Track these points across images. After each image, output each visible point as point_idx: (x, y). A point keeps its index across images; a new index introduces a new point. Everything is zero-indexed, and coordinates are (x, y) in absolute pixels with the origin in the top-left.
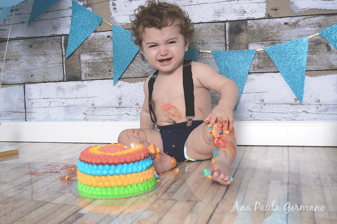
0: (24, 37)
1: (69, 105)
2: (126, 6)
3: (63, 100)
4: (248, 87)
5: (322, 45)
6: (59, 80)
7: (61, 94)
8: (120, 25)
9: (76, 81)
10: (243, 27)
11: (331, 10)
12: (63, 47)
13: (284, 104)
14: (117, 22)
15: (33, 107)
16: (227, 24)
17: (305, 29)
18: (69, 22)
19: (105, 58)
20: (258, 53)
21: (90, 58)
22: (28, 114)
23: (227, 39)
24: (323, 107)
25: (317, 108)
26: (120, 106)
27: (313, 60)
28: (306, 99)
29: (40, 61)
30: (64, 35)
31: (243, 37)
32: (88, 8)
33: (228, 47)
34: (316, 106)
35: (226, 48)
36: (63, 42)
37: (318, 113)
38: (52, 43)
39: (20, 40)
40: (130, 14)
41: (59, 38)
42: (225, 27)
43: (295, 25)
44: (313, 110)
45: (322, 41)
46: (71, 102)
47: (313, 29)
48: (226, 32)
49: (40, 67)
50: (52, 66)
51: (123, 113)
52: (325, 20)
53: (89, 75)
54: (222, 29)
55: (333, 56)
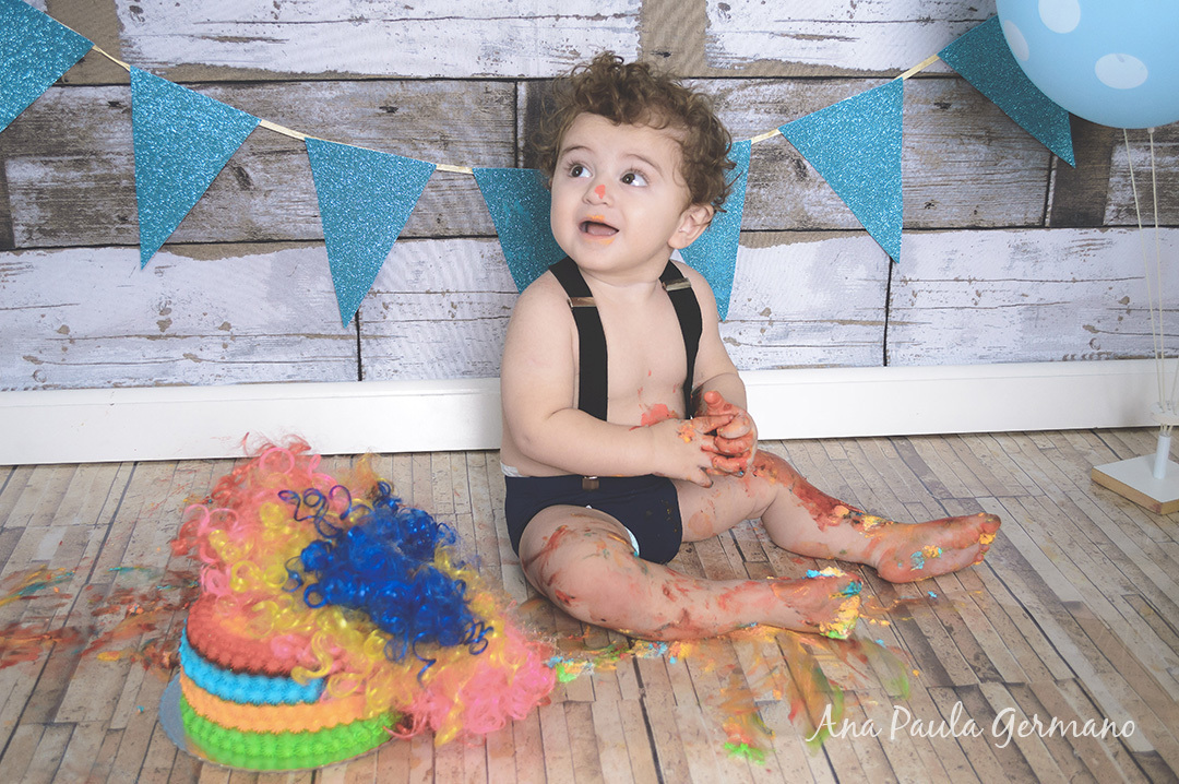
2: (178, 5)
5: (786, 162)
8: (156, 66)
11: (815, 66)
14: (145, 55)
16: (522, 89)
17: (743, 115)
19: (104, 178)
21: (46, 174)
23: (520, 132)
24: (778, 328)
25: (763, 330)
26: (164, 331)
27: (760, 201)
28: (734, 308)
33: (521, 158)
34: (758, 325)
37: (763, 343)
40: (192, 32)
42: (516, 97)
44: (752, 335)
45: (785, 151)
47: (766, 117)
48: (519, 112)
51: (176, 354)
52: (798, 96)
53: (41, 231)
54: (506, 101)
55: (810, 193)
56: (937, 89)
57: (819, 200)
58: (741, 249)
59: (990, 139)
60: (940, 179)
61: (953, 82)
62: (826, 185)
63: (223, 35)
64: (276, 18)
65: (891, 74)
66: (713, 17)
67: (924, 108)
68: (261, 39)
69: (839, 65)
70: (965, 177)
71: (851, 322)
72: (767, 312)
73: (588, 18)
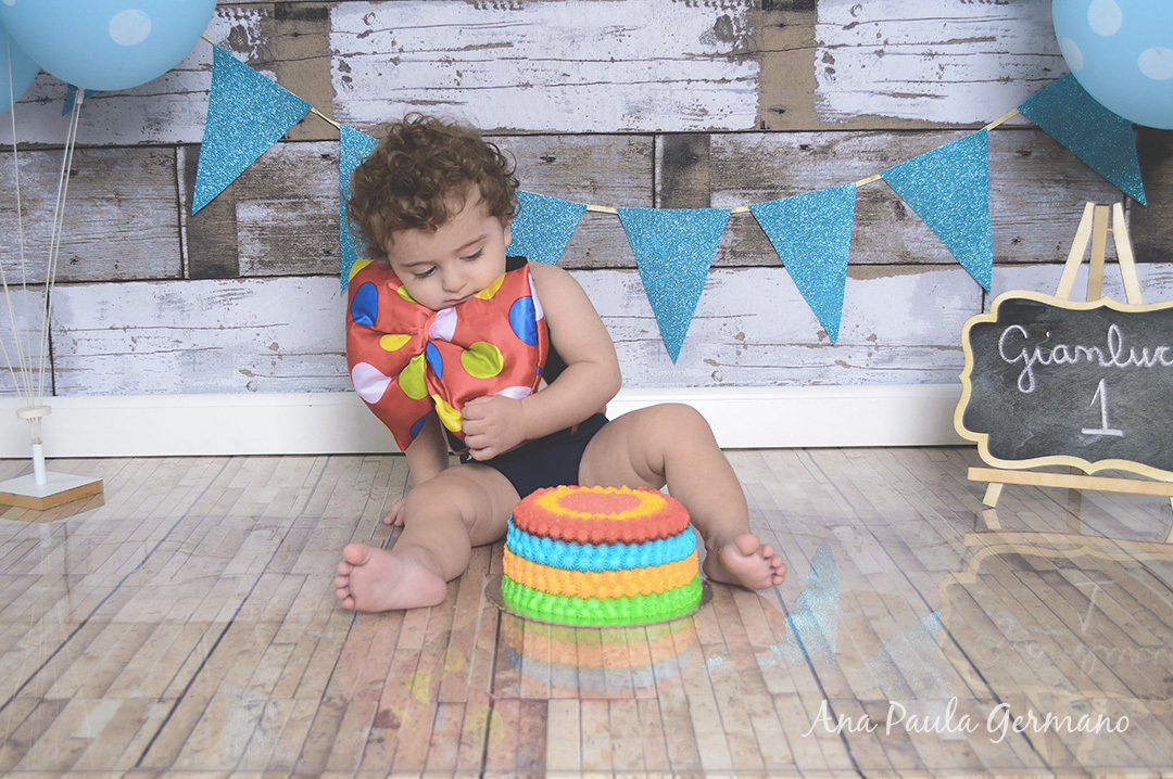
0: (45, 144)
1: (195, 348)
2: (380, 74)
3: (177, 335)
4: (707, 301)
5: (887, 203)
6: (169, 274)
7: (170, 316)
8: (360, 124)
9: (222, 278)
10: (700, 151)
11: (910, 120)
12: (181, 181)
13: (791, 345)
14: (352, 115)
15: (79, 352)
16: (660, 142)
17: (847, 163)
18: (202, 107)
19: (312, 218)
20: (736, 219)
21: (268, 214)
22: (61, 376)
23: (658, 178)
24: (883, 353)
25: (870, 355)
27: (865, 238)
28: (844, 334)
29: (102, 220)
30: (185, 145)
31: (699, 177)
32: (264, 73)
33: (658, 200)
34: (866, 350)
35: (654, 202)
36: (180, 164)
37: (870, 366)
38: (145, 166)
39: (33, 153)
40: (392, 97)
41: (166, 151)
42: (654, 148)
43: (826, 151)
44: (859, 358)
45: (886, 195)
46: (203, 339)
47: (868, 163)
48: (657, 161)
49: (101, 236)
50: (142, 233)
52: (896, 145)
53: (261, 262)
54: (646, 152)
55: (909, 231)
56: (1017, 139)
57: (916, 237)
58: (849, 281)
59: (1068, 182)
60: (1024, 218)
61: (1032, 133)
62: (923, 224)
63: (415, 99)
64: (458, 84)
65: (977, 126)
66: (821, 79)
67: (1008, 155)
68: (446, 102)
69: (931, 119)
70: (1046, 217)
71: (949, 348)
72: (873, 337)
73: (715, 81)
